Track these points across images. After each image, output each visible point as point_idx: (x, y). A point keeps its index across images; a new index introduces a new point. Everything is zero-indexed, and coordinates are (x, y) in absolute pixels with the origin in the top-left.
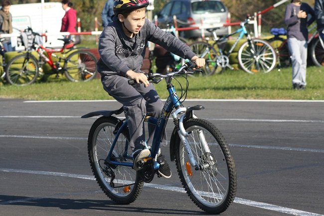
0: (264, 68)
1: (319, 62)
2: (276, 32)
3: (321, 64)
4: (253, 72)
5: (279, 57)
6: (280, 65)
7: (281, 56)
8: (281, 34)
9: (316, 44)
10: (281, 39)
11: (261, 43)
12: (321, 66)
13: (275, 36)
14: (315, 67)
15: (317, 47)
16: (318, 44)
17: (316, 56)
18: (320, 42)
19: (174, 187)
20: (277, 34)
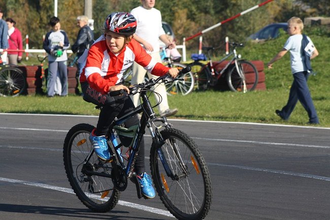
0: (182, 91)
1: (234, 87)
2: (196, 57)
3: (236, 89)
4: (171, 94)
5: (197, 81)
6: (198, 88)
7: (199, 80)
8: (201, 60)
9: (233, 70)
10: (201, 64)
11: (181, 67)
12: (236, 91)
13: (195, 61)
14: (230, 92)
15: (233, 73)
16: (234, 71)
17: (232, 82)
18: (236, 69)
19: (39, 184)
20: (196, 59)
